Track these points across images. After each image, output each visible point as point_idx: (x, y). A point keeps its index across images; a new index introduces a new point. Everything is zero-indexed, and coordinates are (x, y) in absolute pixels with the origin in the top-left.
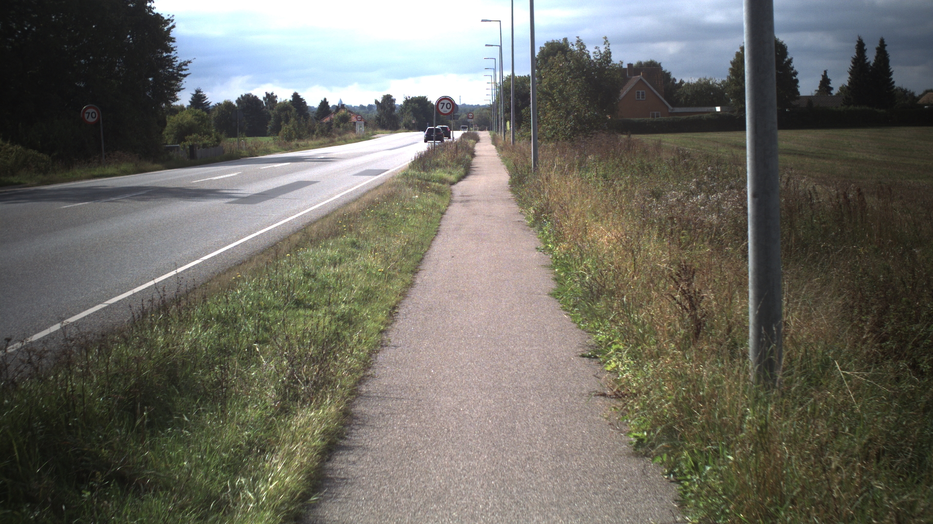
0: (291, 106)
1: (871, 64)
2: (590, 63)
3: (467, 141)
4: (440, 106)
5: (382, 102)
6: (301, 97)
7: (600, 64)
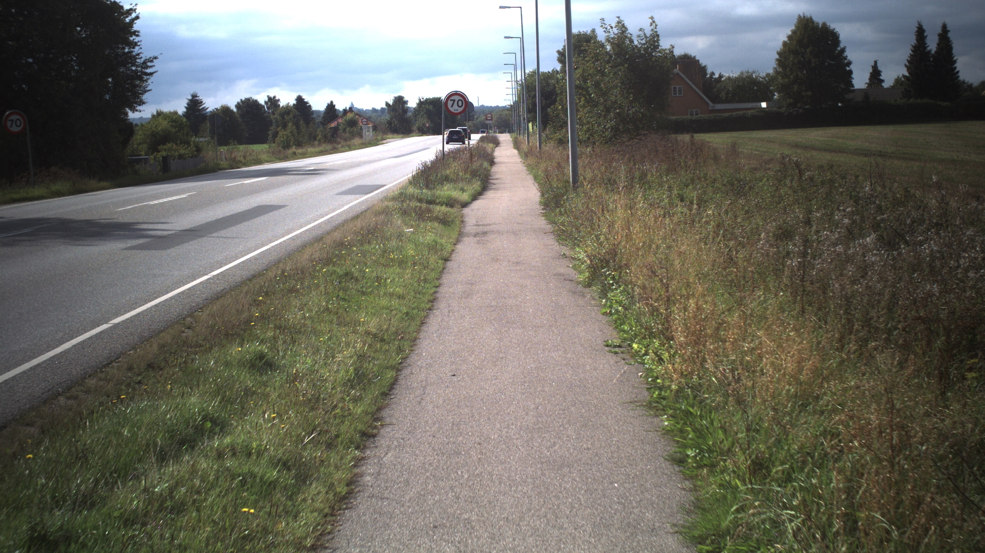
0: (294, 110)
1: (933, 52)
2: (634, 49)
3: (485, 145)
4: (450, 103)
5: (393, 105)
6: (306, 100)
7: (646, 49)
